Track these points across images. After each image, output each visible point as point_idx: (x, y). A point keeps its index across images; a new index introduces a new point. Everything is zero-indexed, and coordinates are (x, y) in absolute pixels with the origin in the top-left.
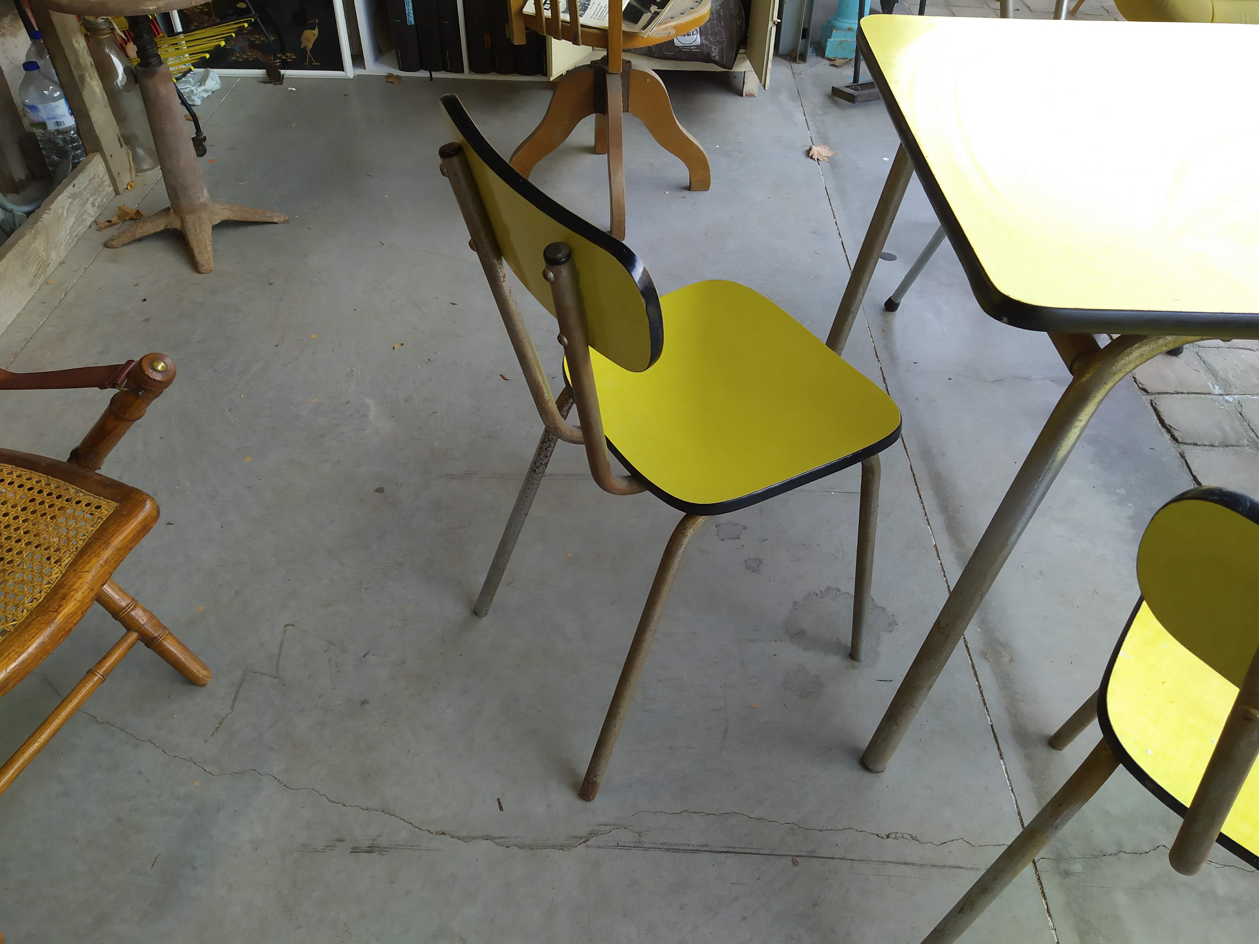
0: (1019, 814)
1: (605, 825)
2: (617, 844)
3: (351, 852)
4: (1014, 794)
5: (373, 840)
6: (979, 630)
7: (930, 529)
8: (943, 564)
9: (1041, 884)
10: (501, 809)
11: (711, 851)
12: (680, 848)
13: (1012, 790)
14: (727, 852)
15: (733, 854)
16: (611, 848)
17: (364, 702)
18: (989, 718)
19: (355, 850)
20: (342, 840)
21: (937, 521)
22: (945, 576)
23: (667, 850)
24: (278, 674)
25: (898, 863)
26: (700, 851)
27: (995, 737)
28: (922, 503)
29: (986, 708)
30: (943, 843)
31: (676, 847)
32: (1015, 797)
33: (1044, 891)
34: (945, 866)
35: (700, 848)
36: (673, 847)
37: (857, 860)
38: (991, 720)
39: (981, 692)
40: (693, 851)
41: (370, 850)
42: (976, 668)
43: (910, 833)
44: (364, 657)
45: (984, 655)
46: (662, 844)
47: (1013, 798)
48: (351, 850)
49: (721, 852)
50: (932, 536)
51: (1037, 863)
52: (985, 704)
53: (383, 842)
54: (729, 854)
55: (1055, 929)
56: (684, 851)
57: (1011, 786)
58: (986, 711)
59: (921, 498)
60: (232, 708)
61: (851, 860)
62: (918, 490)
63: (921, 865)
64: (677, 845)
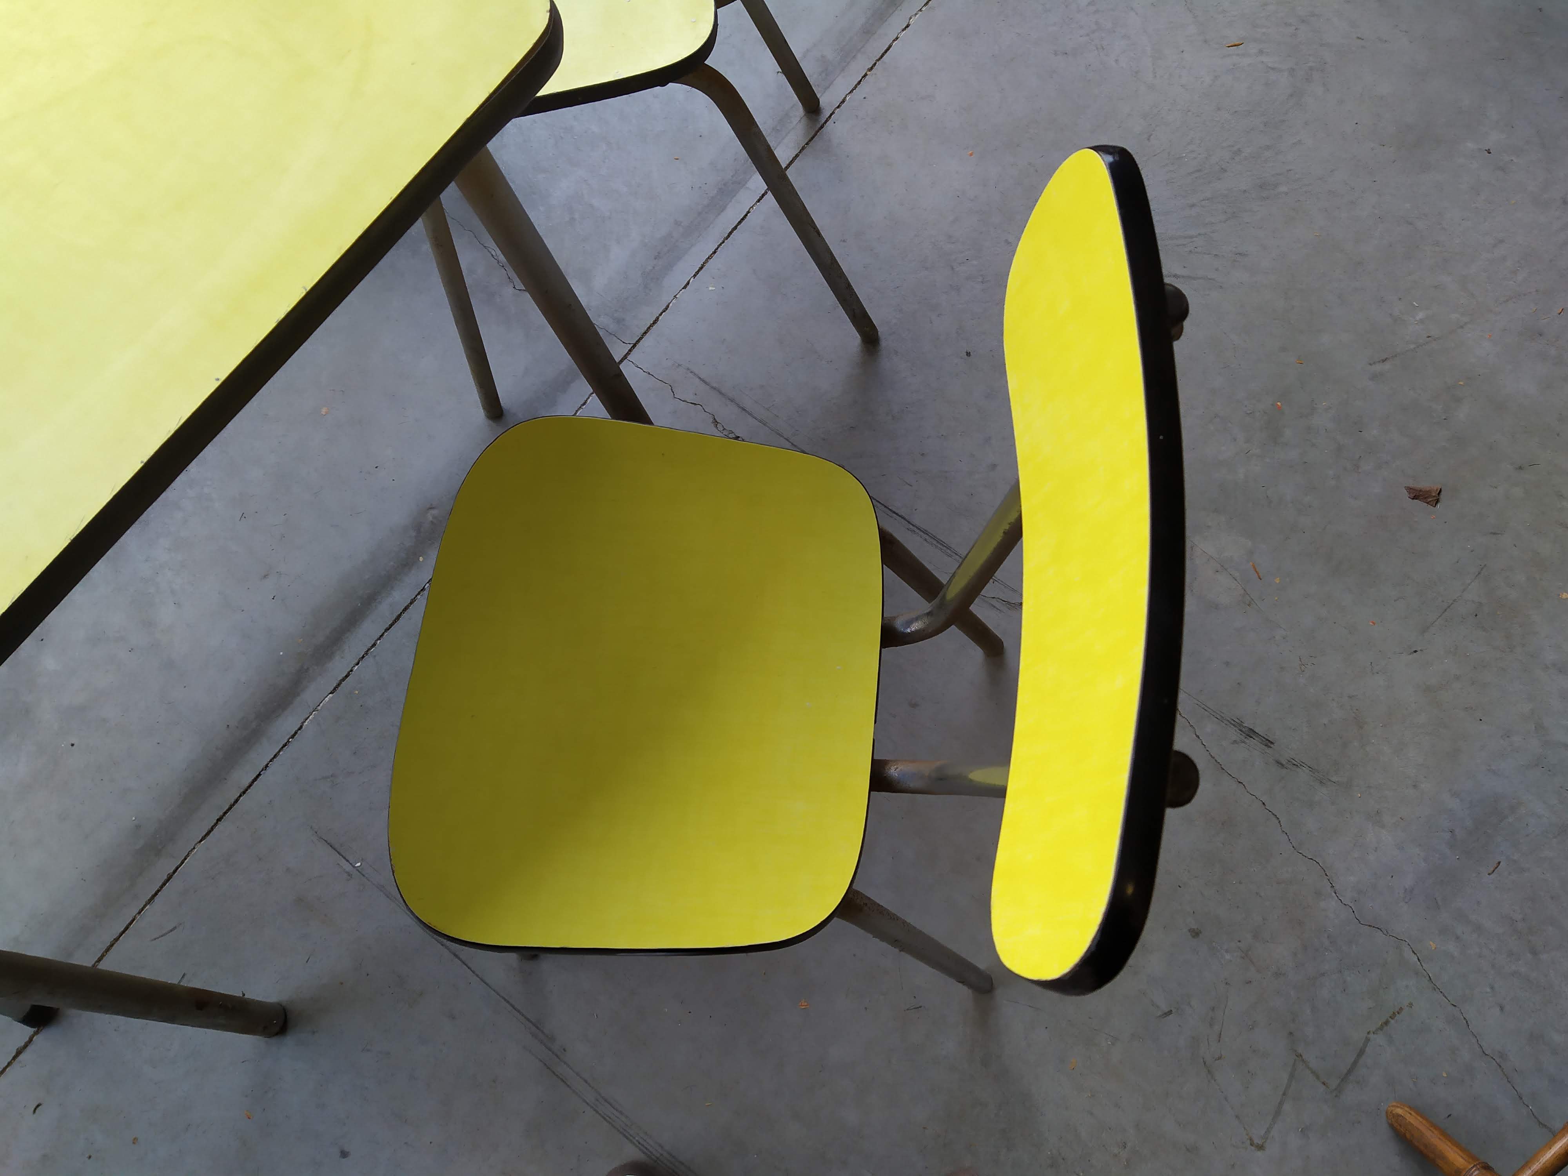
1: (995, 607)
2: (993, 583)
3: (1272, 743)
4: (586, 401)
5: (1244, 742)
6: (421, 559)
7: (308, 720)
8: (356, 661)
9: (649, 328)
11: (909, 522)
12: (935, 542)
13: (584, 404)
14: (894, 512)
15: (890, 508)
16: (1002, 582)
17: (1195, 934)
19: (1268, 743)
20: (1278, 763)
21: (286, 724)
22: (374, 645)
23: (949, 548)
24: (1295, 1060)
25: (750, 414)
26: (919, 529)
28: (267, 766)
30: (695, 404)
31: (939, 546)
32: (589, 398)
33: (652, 322)
34: (712, 387)
35: (917, 531)
36: (941, 547)
37: (783, 437)
40: (925, 532)
41: (1251, 733)
43: (715, 428)
44: (1170, 1012)
46: (950, 556)
47: (591, 398)
48: (1272, 745)
49: (899, 516)
50: (319, 708)
51: (634, 342)
53: (1233, 734)
54: (894, 510)
55: (675, 296)
56: (934, 538)
57: (580, 407)
59: (259, 775)
60: (1367, 1040)
61: (787, 440)
62: (244, 792)
63: (732, 400)
64: (936, 547)
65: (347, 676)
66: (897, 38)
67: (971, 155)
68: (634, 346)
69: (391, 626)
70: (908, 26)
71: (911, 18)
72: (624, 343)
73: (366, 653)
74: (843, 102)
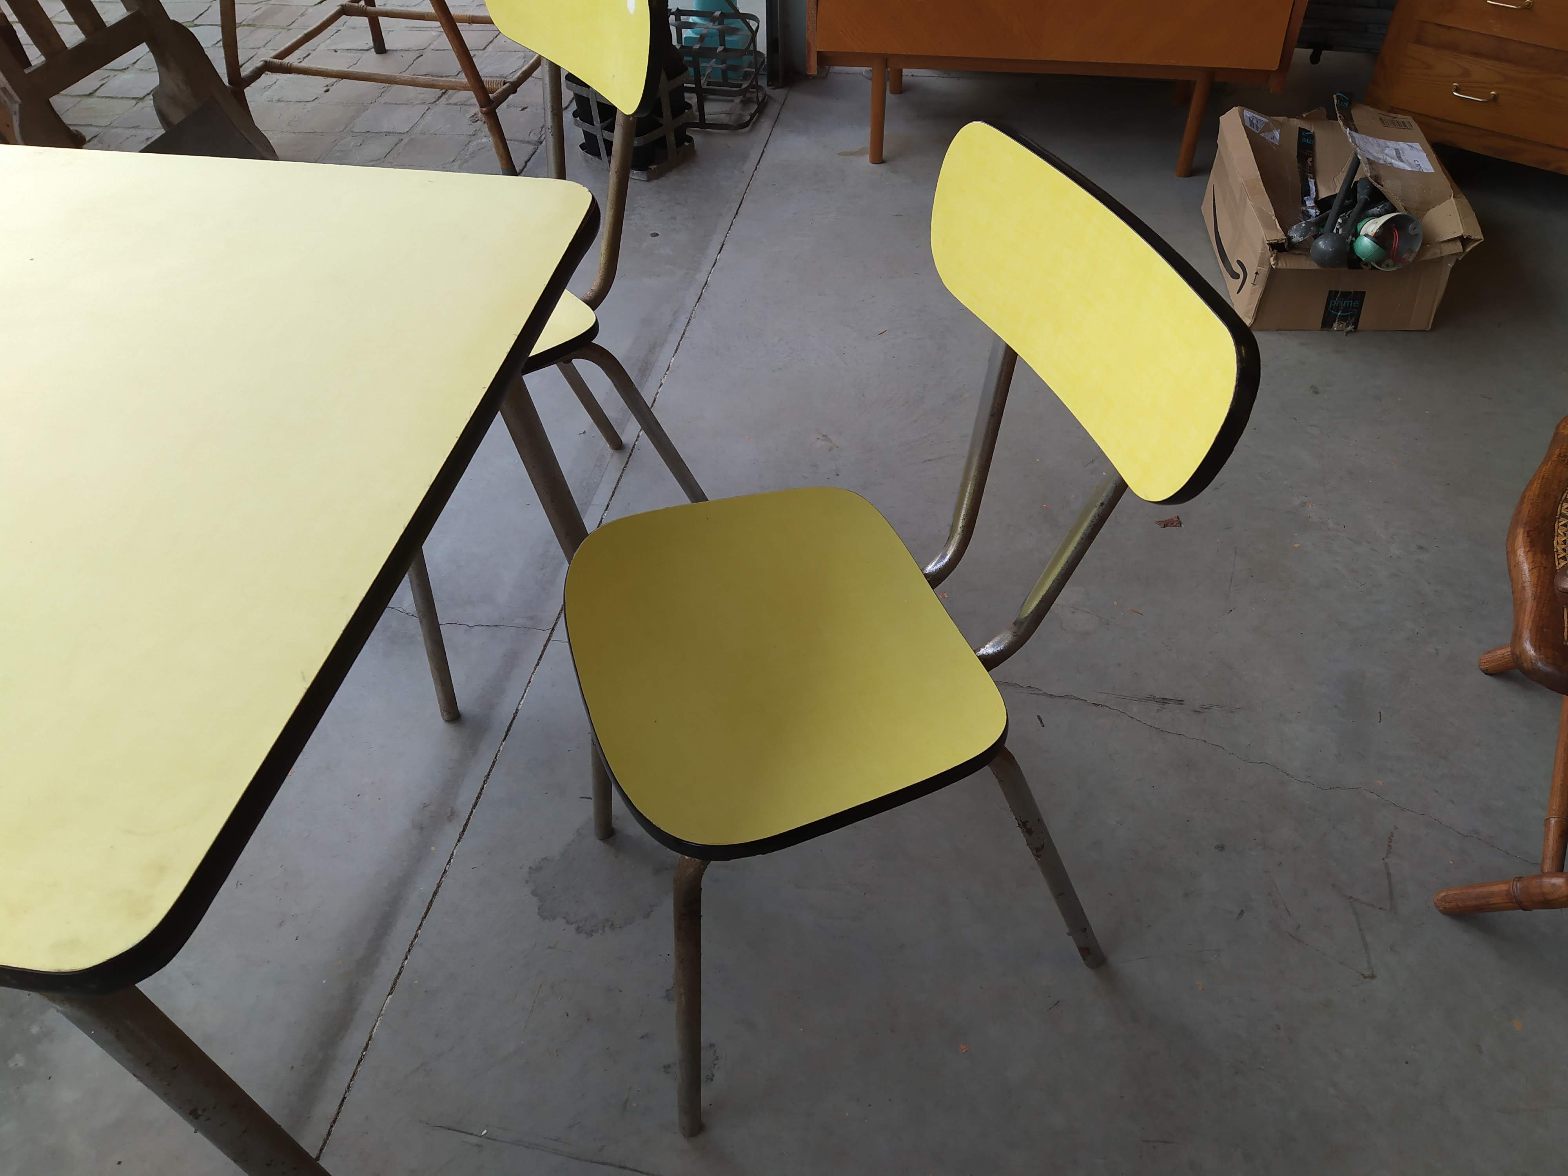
0: (537, 665)
3: (1182, 701)
5: (1164, 708)
6: (433, 849)
7: (376, 1028)
9: (559, 614)
10: (1039, 717)
13: (529, 683)
17: (1221, 848)
18: (501, 748)
19: (1180, 702)
20: (1195, 711)
21: (354, 1040)
22: (416, 936)
24: (1350, 902)
27: (509, 730)
28: (349, 1087)
29: (496, 758)
32: (531, 677)
33: (560, 610)
38: (501, 746)
39: (489, 775)
41: (1165, 701)
42: (474, 801)
44: (1242, 912)
45: (452, 815)
47: (533, 676)
48: (1183, 702)
50: (383, 1012)
51: (552, 627)
52: (494, 762)
53: (1156, 706)
57: (527, 686)
58: (498, 756)
59: (344, 1098)
60: (1386, 864)
65: (399, 974)
66: (657, 393)
67: (749, 438)
68: (553, 629)
69: (426, 914)
70: (661, 385)
71: (661, 380)
72: (543, 630)
73: (412, 945)
74: (638, 437)
